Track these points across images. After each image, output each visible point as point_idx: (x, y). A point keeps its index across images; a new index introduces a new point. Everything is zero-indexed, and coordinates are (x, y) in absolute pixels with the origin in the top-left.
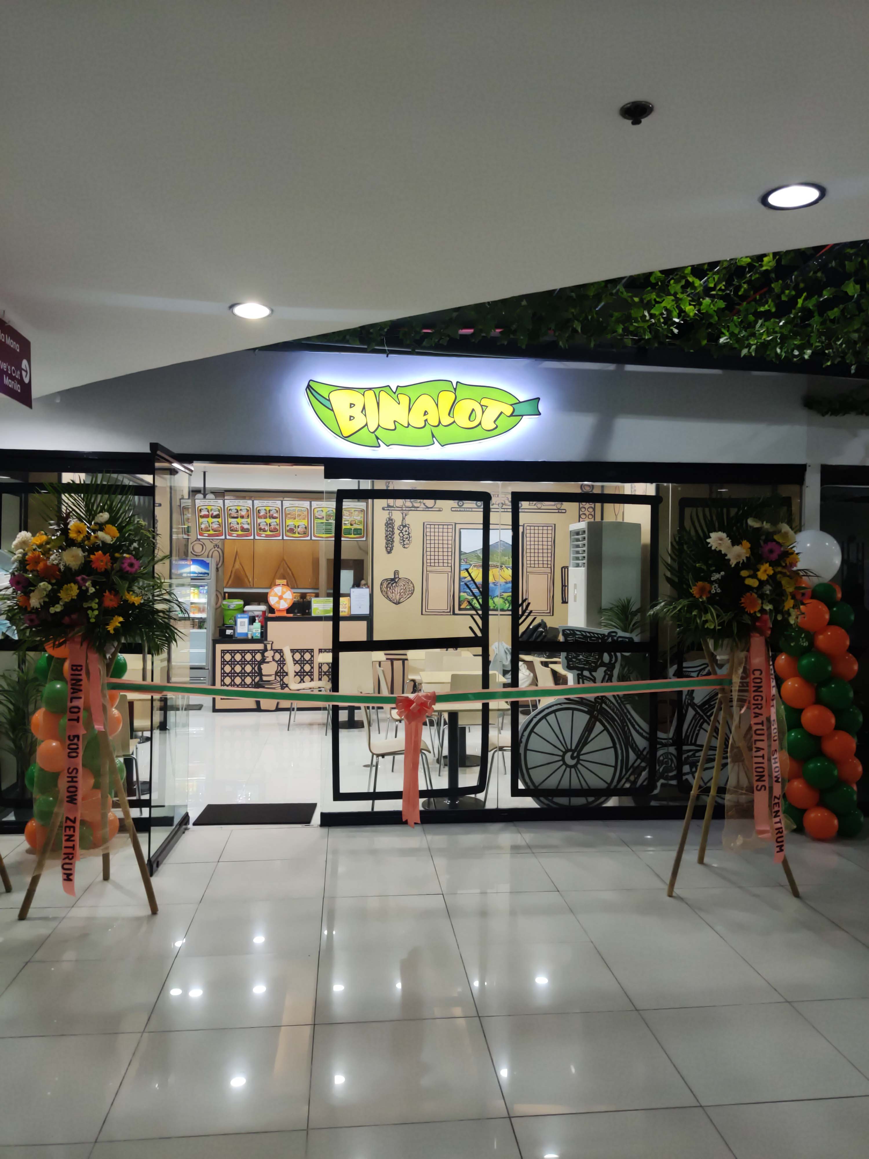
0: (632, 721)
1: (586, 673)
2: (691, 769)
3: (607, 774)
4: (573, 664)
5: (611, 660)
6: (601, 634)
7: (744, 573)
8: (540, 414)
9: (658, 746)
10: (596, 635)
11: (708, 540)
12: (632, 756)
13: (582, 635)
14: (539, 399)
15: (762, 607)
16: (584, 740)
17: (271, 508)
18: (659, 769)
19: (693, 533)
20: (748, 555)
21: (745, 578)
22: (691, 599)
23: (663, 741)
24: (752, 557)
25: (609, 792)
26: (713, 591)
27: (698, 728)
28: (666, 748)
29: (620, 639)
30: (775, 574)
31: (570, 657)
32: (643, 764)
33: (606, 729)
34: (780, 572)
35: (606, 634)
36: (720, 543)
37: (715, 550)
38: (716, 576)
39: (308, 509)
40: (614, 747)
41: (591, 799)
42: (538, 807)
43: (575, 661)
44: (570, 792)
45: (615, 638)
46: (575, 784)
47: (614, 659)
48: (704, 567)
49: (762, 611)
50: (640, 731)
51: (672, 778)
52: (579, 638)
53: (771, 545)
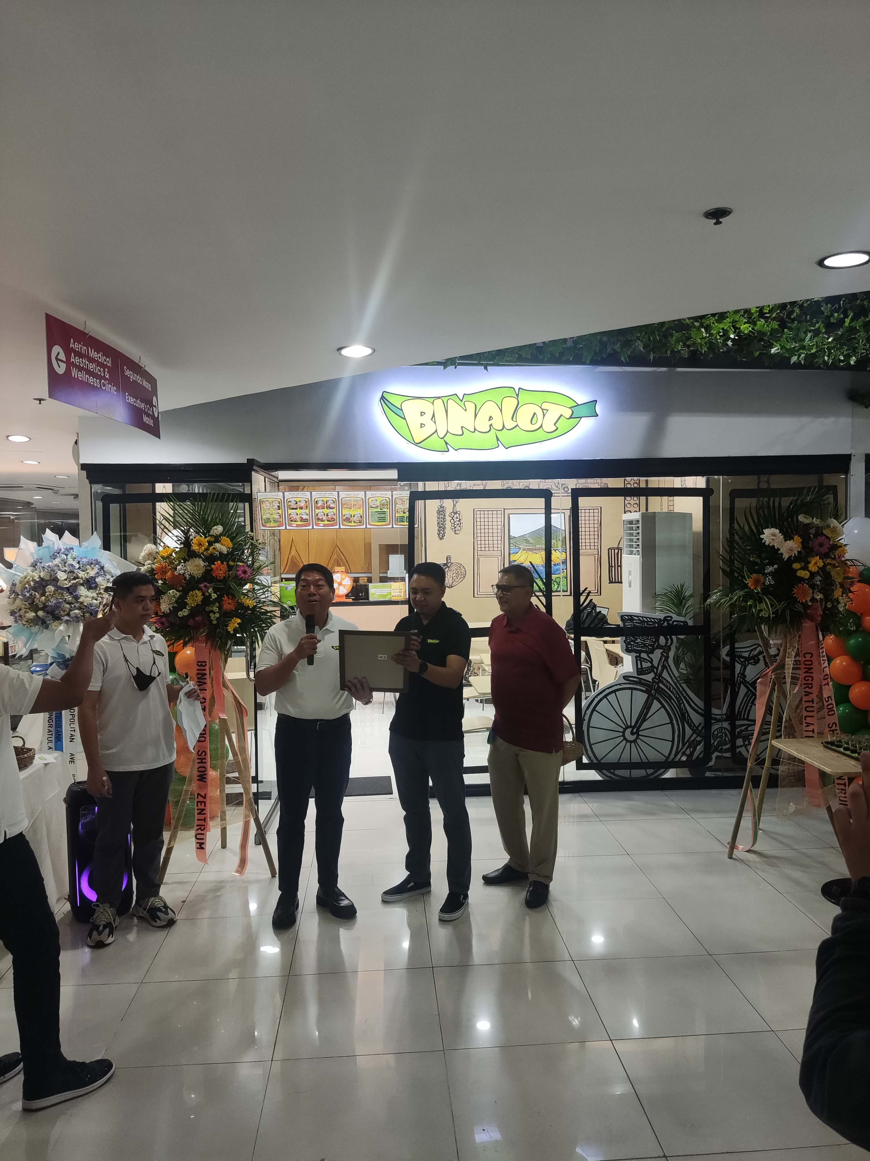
0: (688, 698)
1: (644, 655)
2: (744, 743)
3: (665, 748)
4: (631, 647)
5: (667, 643)
6: (657, 619)
7: (796, 566)
8: (597, 415)
9: (713, 721)
10: (653, 620)
11: (762, 536)
12: (688, 731)
13: (639, 620)
14: (596, 401)
15: (813, 596)
16: (643, 716)
17: (328, 499)
18: (714, 743)
19: (746, 528)
20: (799, 550)
21: (796, 570)
22: (746, 590)
23: (718, 717)
24: (802, 550)
25: (667, 765)
26: (767, 583)
27: (750, 705)
28: (720, 723)
29: (675, 623)
30: (825, 565)
31: (628, 640)
32: (699, 739)
33: (663, 706)
34: (830, 564)
35: (662, 619)
36: (773, 539)
37: (769, 545)
38: (770, 569)
39: (362, 498)
40: (671, 723)
41: (650, 771)
42: (601, 779)
43: (633, 645)
44: (631, 766)
45: (671, 622)
46: (636, 758)
47: (669, 642)
48: (758, 560)
49: (813, 599)
50: (695, 707)
51: (726, 751)
52: (636, 622)
53: (821, 539)
